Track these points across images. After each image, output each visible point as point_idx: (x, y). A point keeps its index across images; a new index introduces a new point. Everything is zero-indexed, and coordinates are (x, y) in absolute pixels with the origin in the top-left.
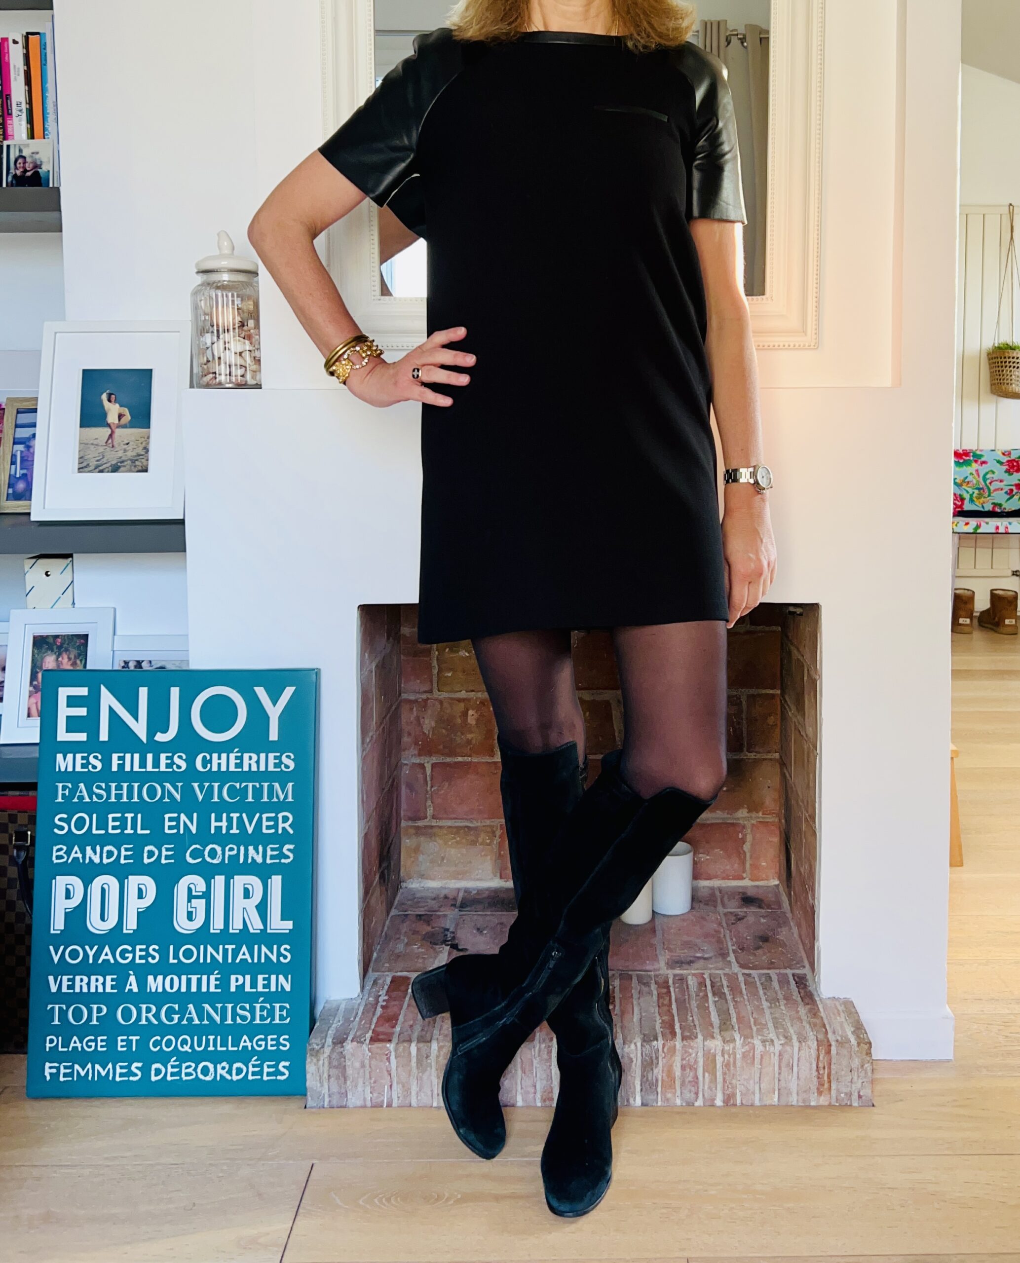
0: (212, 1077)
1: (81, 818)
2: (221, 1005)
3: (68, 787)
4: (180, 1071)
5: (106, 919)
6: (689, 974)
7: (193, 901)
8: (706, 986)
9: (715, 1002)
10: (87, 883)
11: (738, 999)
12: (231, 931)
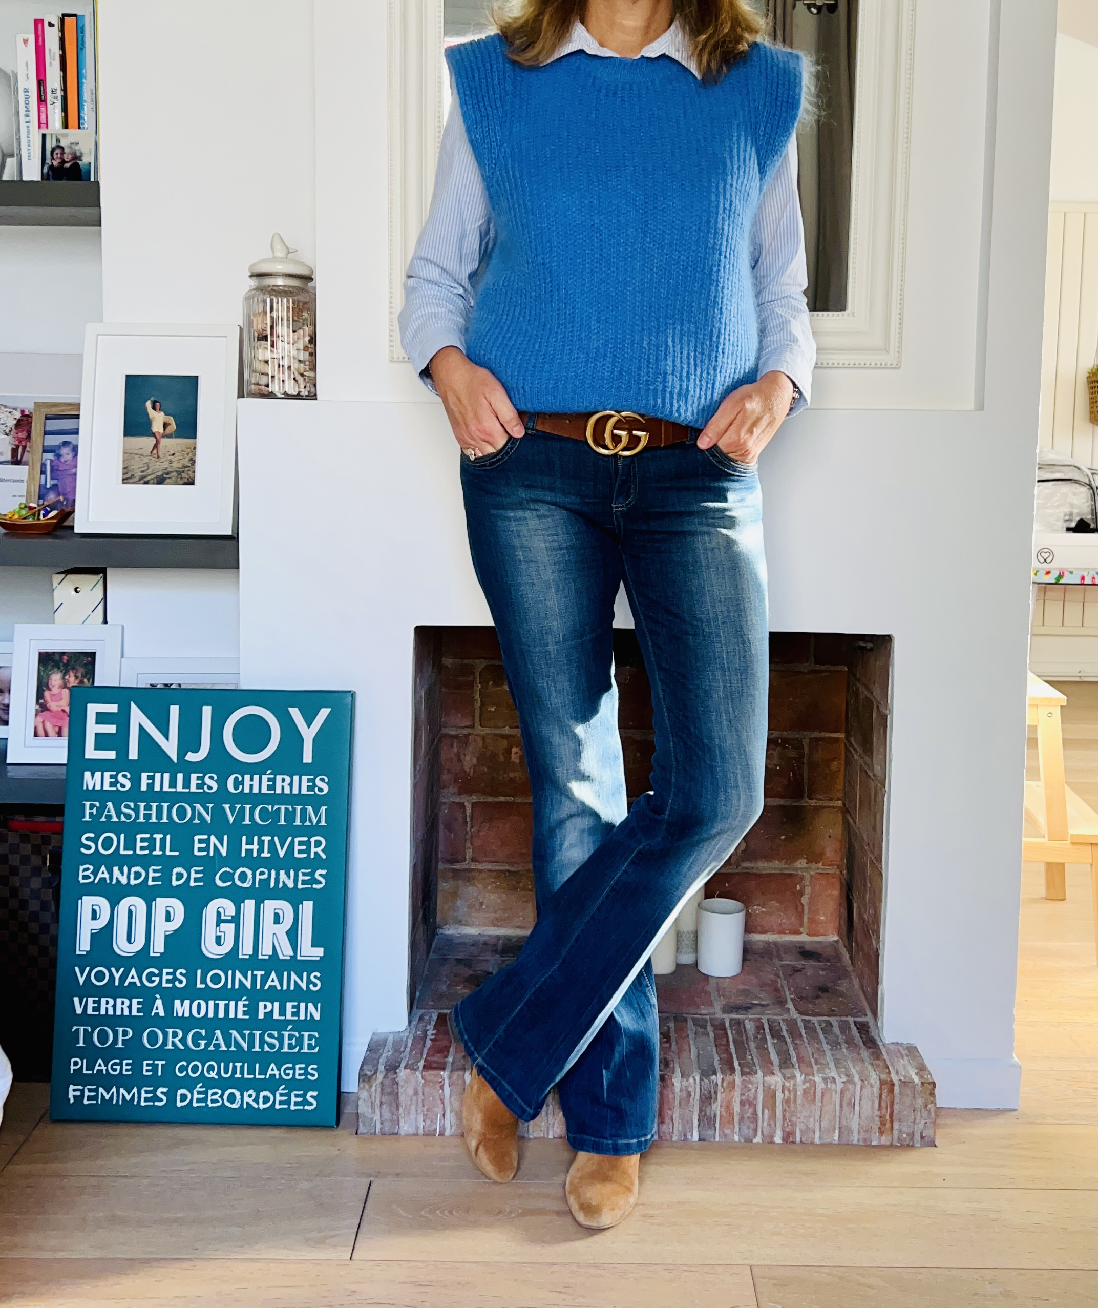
0: (239, 1105)
1: (110, 838)
2: (249, 1032)
3: (95, 806)
4: (206, 1098)
5: (132, 941)
6: (746, 1019)
7: (223, 926)
8: (764, 1030)
9: (773, 1043)
10: (114, 904)
11: (798, 1042)
12: (260, 957)
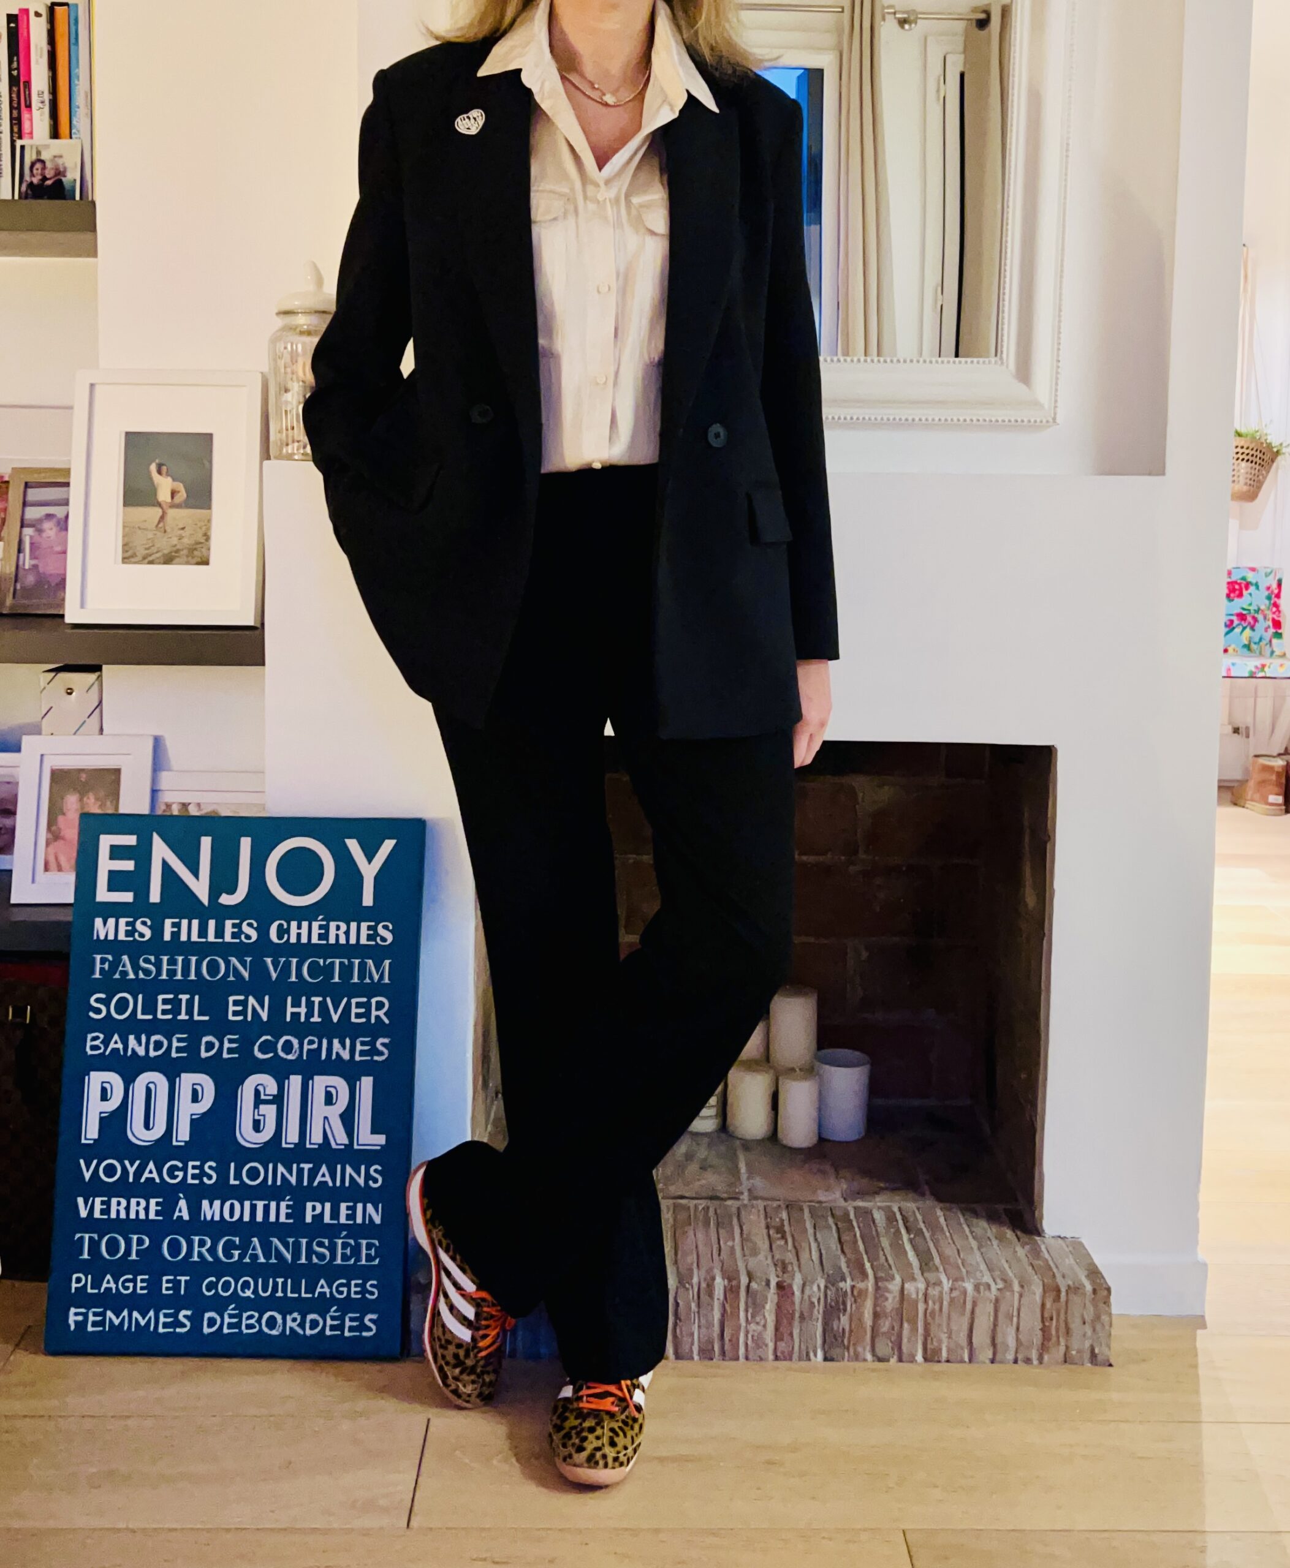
0: (280, 1331)
1: (125, 1000)
2: (293, 1239)
3: (108, 960)
4: (240, 1322)
5: (151, 1126)
6: (873, 1207)
7: (262, 1107)
8: (896, 1221)
9: (908, 1238)
10: (128, 1081)
11: (939, 1237)
12: (308, 1146)
